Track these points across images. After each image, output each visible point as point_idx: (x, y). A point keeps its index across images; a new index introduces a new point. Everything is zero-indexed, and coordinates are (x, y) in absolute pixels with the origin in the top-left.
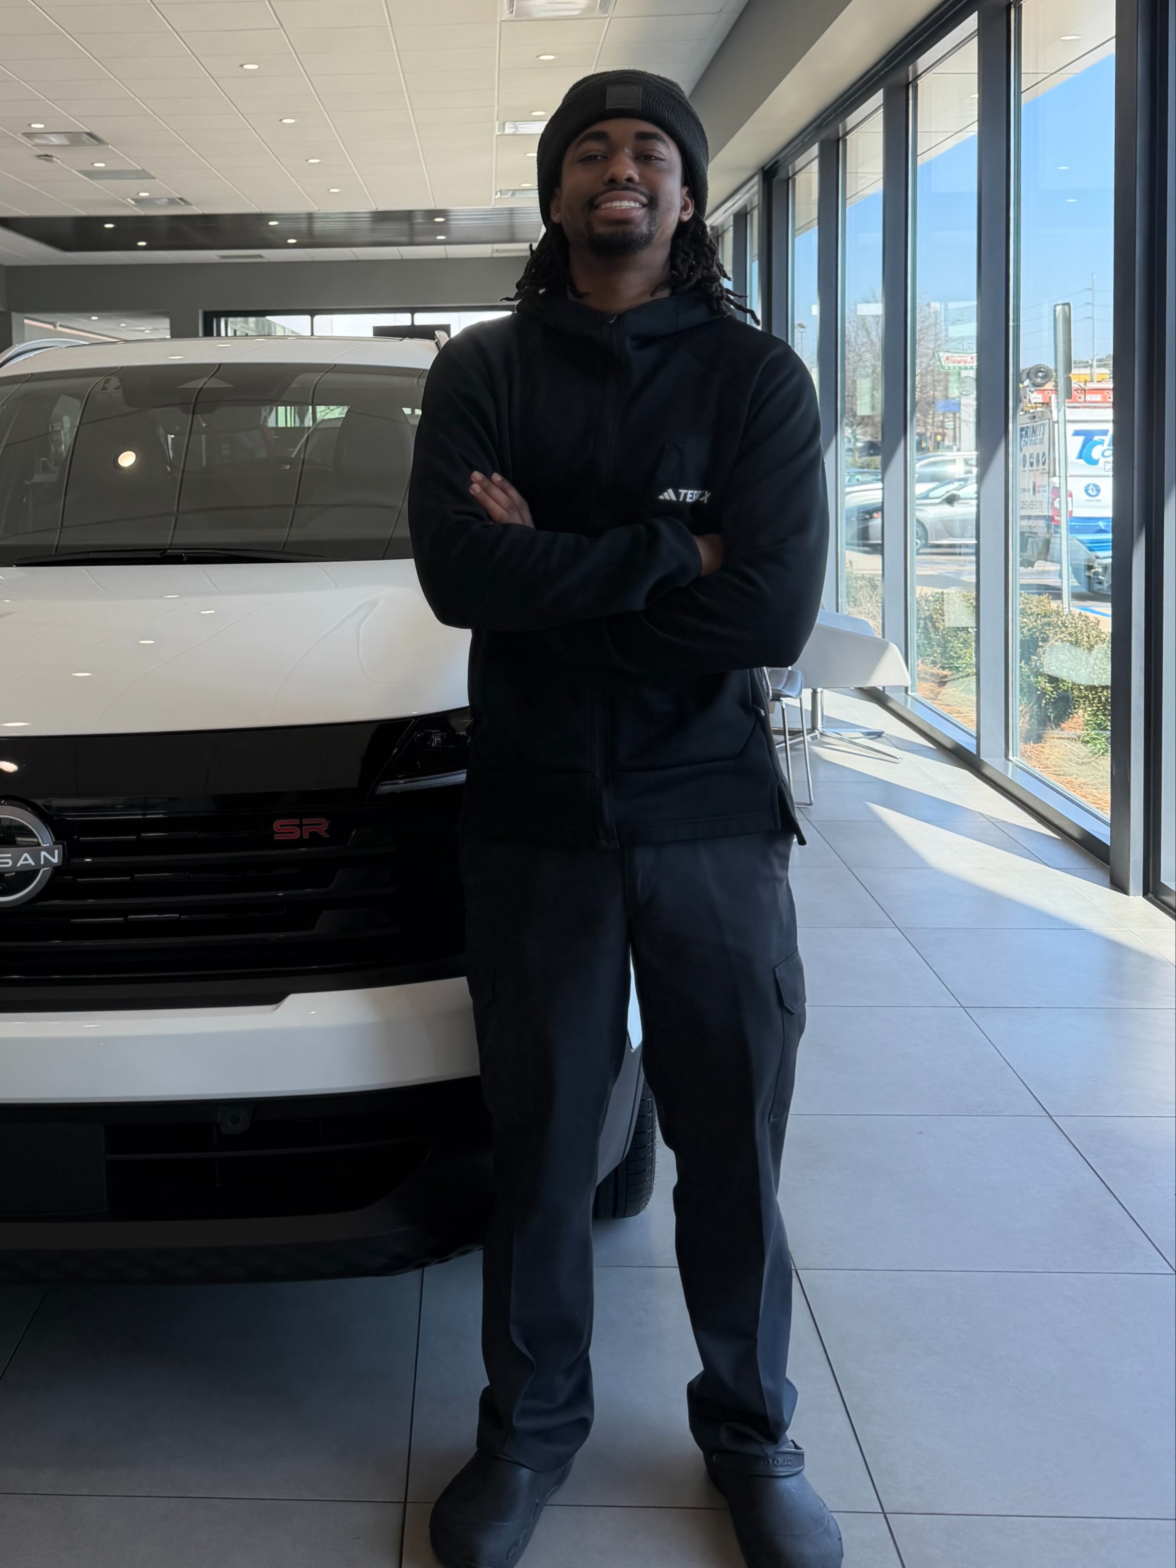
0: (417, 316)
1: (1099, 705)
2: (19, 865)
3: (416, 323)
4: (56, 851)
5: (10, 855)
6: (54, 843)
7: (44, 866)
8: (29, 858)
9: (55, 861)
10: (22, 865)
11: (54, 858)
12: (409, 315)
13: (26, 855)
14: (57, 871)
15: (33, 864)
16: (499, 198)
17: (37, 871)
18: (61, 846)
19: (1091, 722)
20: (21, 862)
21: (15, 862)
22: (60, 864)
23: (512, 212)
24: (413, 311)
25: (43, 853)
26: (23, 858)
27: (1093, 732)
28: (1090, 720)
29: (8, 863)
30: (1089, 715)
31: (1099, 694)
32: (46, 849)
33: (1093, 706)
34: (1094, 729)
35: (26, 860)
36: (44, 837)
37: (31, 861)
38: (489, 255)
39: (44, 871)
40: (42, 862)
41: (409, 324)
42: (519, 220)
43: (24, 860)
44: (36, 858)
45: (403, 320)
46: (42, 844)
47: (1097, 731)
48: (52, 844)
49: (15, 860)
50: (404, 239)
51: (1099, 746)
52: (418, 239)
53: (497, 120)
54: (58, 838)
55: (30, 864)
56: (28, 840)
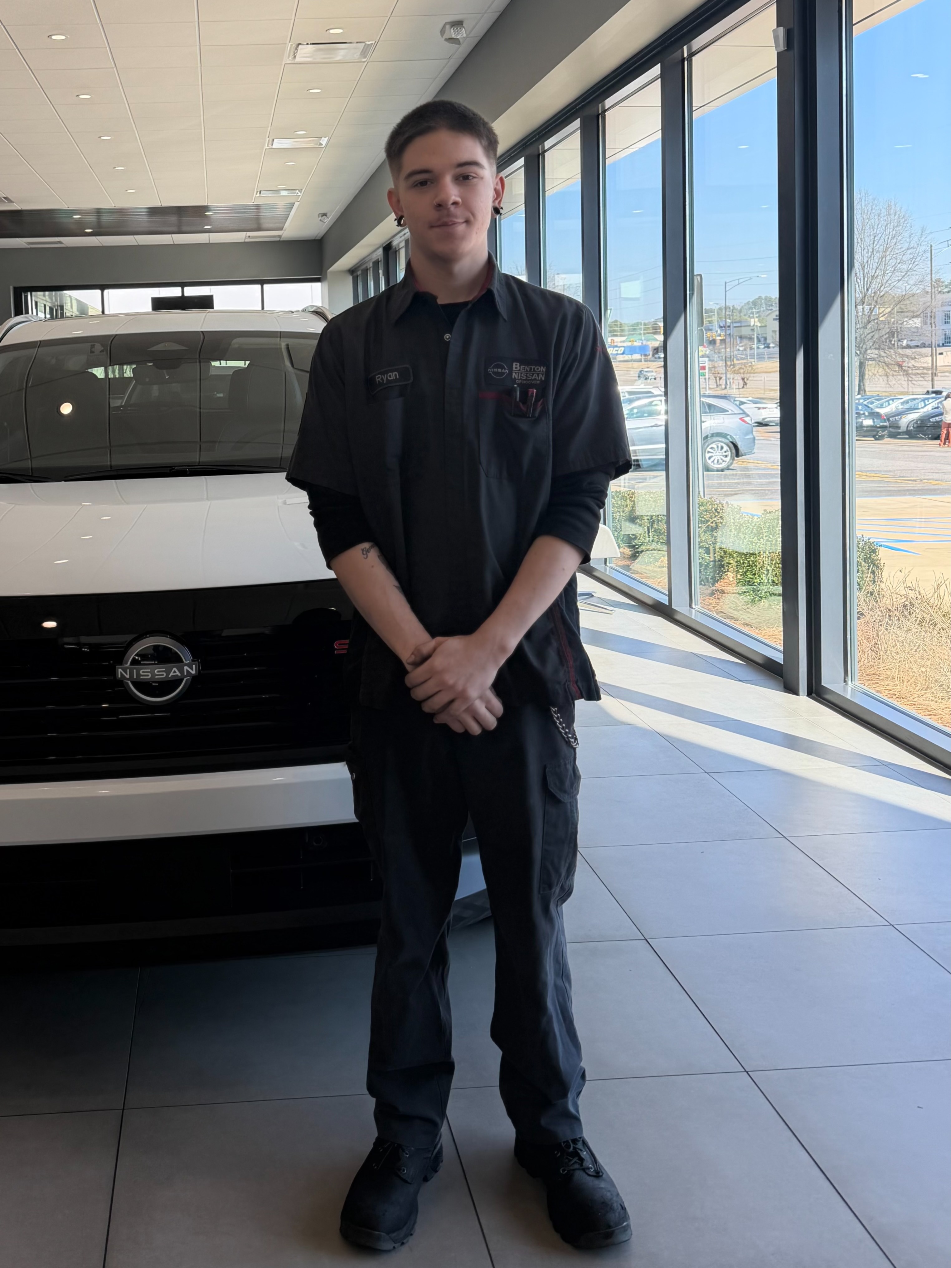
0: (186, 289)
1: (748, 568)
2: (170, 676)
3: (186, 294)
4: (194, 666)
5: (164, 669)
6: (193, 661)
7: (186, 676)
8: (177, 671)
9: (193, 672)
10: (172, 676)
11: (192, 670)
12: (179, 289)
13: (175, 669)
14: (194, 678)
15: (179, 675)
16: (260, 196)
17: (181, 680)
18: (196, 663)
19: (742, 580)
20: (172, 674)
21: (168, 675)
22: (197, 674)
23: (258, 207)
24: (183, 285)
25: (186, 668)
26: (173, 671)
27: (744, 588)
28: (742, 579)
29: (163, 675)
30: (741, 575)
31: (748, 560)
32: (186, 665)
33: (744, 569)
34: (745, 585)
35: (175, 672)
36: (187, 657)
37: (178, 673)
38: (243, 241)
39: (187, 680)
40: (185, 674)
41: (180, 295)
42: (264, 214)
44: (181, 671)
45: (174, 292)
46: (184, 662)
47: (747, 587)
48: (191, 661)
49: (168, 673)
50: (174, 229)
51: (749, 597)
52: (184, 228)
53: (268, 137)
54: (195, 657)
55: (177, 675)
56: (176, 659)
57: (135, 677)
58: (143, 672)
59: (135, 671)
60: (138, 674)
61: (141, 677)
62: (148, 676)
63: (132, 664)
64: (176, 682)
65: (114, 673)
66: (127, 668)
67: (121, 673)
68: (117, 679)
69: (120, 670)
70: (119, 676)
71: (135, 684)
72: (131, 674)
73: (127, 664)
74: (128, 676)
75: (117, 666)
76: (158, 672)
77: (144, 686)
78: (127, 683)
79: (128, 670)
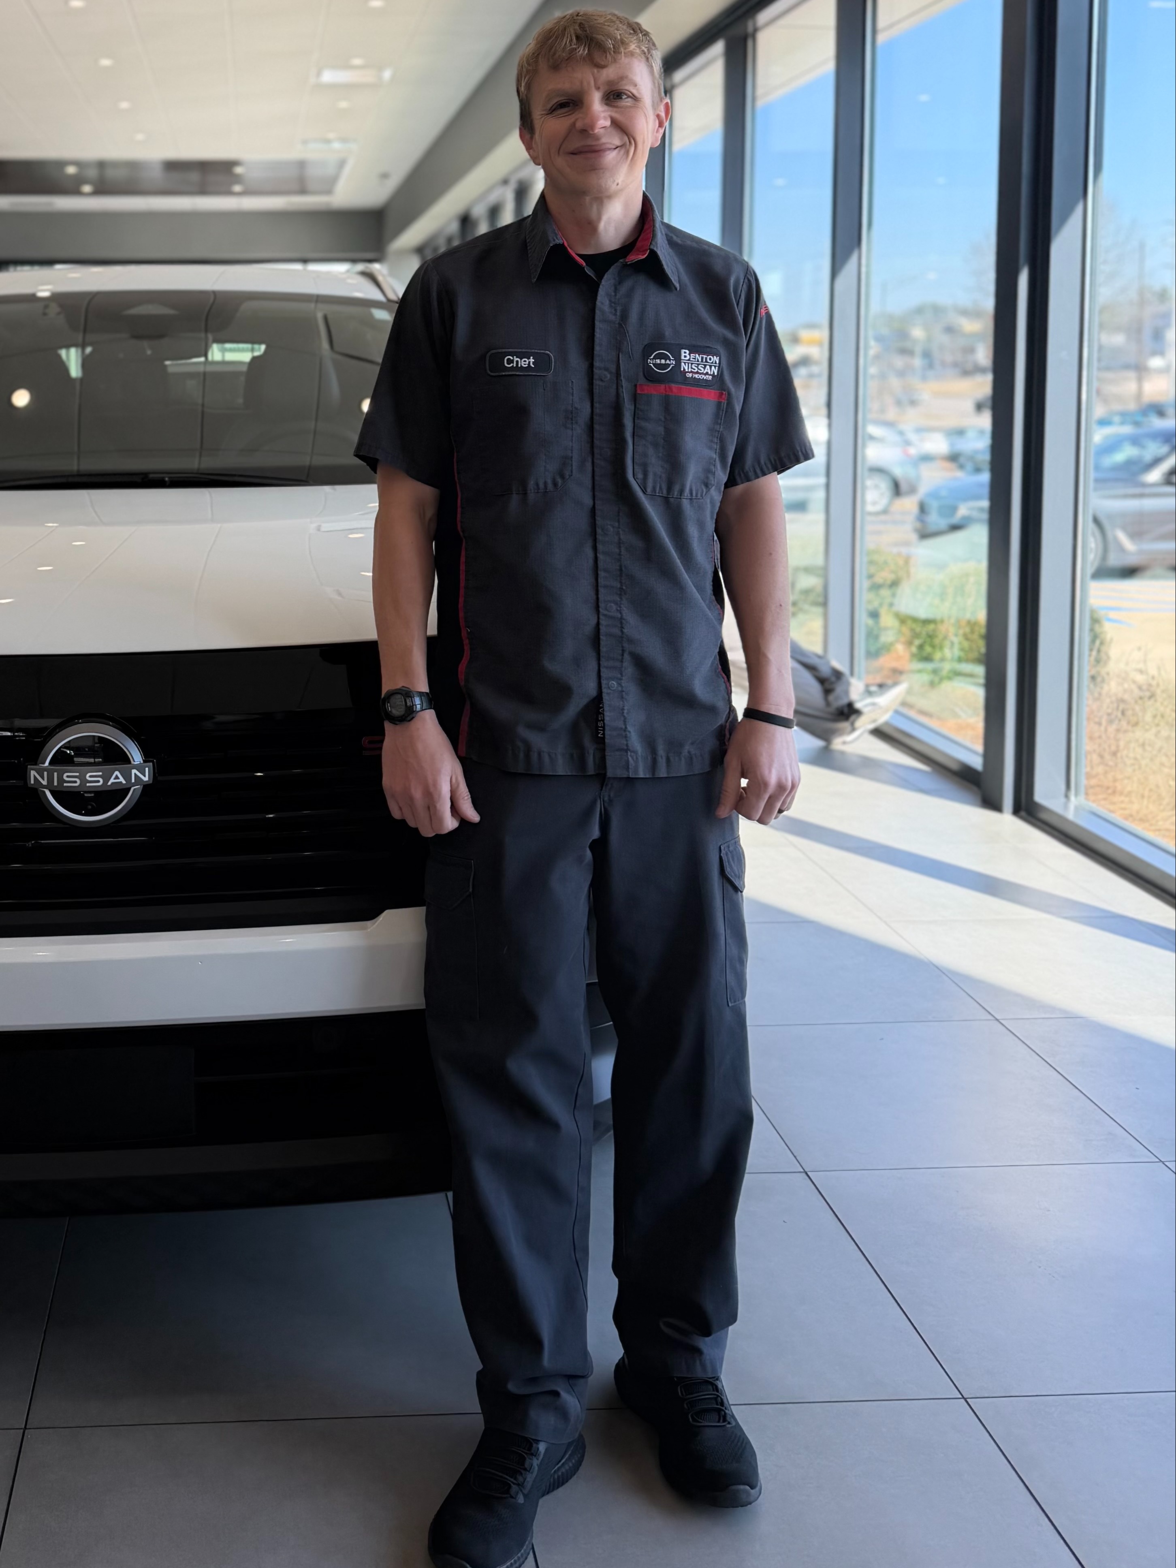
2: (109, 783)
4: (147, 769)
5: (101, 773)
6: (145, 761)
7: (134, 785)
8: (119, 776)
9: (146, 779)
10: (113, 783)
11: (145, 776)
13: (117, 773)
14: (147, 788)
15: (124, 782)
18: (151, 764)
20: (112, 780)
21: (106, 780)
22: (151, 782)
25: (134, 771)
26: (114, 776)
29: (98, 781)
32: (136, 767)
35: (117, 778)
36: (136, 755)
37: (122, 780)
40: (133, 781)
42: (310, 172)
43: (115, 779)
44: (127, 777)
46: (132, 762)
48: (142, 762)
49: (106, 779)
54: (147, 756)
55: (121, 782)
56: (119, 758)
57: (56, 784)
58: (68, 777)
59: (56, 774)
60: (61, 780)
61: (65, 784)
62: (75, 782)
63: (50, 763)
64: (119, 793)
65: (25, 776)
66: (45, 769)
67: (35, 776)
68: (29, 786)
69: (33, 773)
70: (32, 782)
71: (53, 793)
72: (50, 779)
73: (44, 763)
74: (45, 783)
75: (29, 766)
76: (91, 776)
77: (69, 798)
78: (44, 792)
79: (45, 773)
